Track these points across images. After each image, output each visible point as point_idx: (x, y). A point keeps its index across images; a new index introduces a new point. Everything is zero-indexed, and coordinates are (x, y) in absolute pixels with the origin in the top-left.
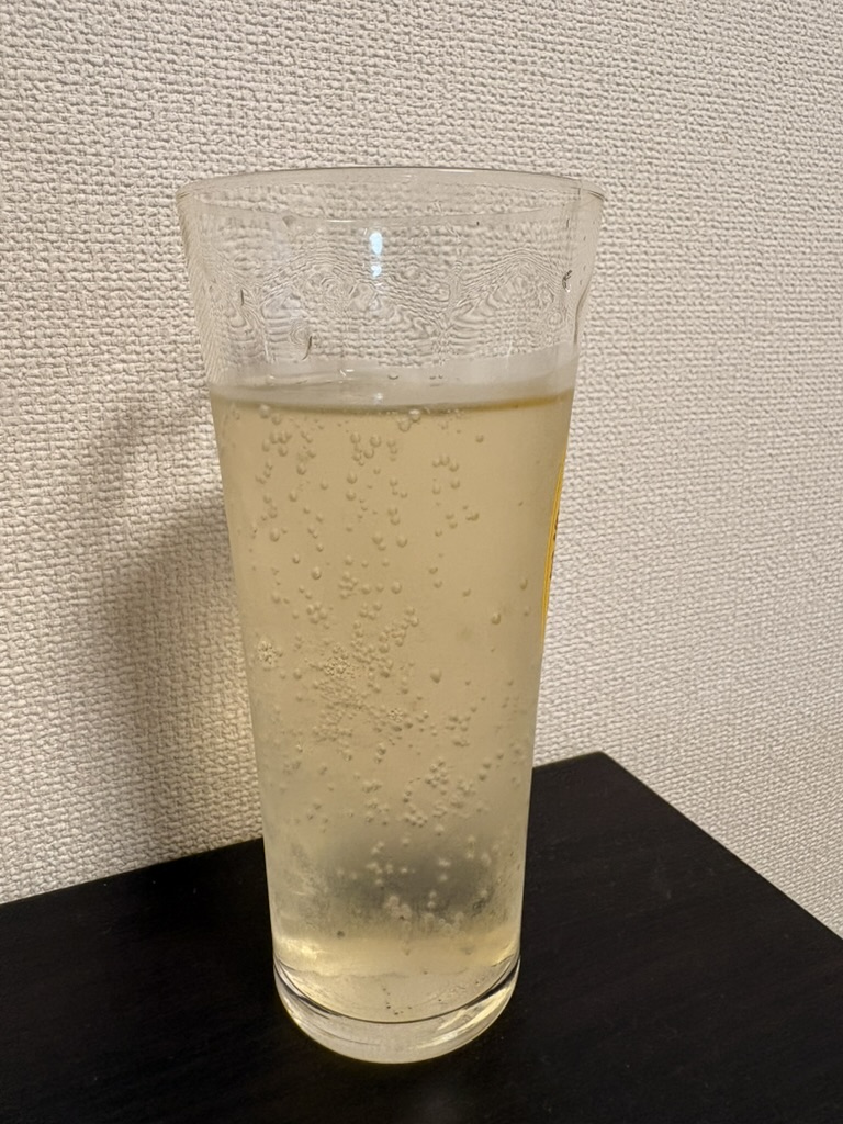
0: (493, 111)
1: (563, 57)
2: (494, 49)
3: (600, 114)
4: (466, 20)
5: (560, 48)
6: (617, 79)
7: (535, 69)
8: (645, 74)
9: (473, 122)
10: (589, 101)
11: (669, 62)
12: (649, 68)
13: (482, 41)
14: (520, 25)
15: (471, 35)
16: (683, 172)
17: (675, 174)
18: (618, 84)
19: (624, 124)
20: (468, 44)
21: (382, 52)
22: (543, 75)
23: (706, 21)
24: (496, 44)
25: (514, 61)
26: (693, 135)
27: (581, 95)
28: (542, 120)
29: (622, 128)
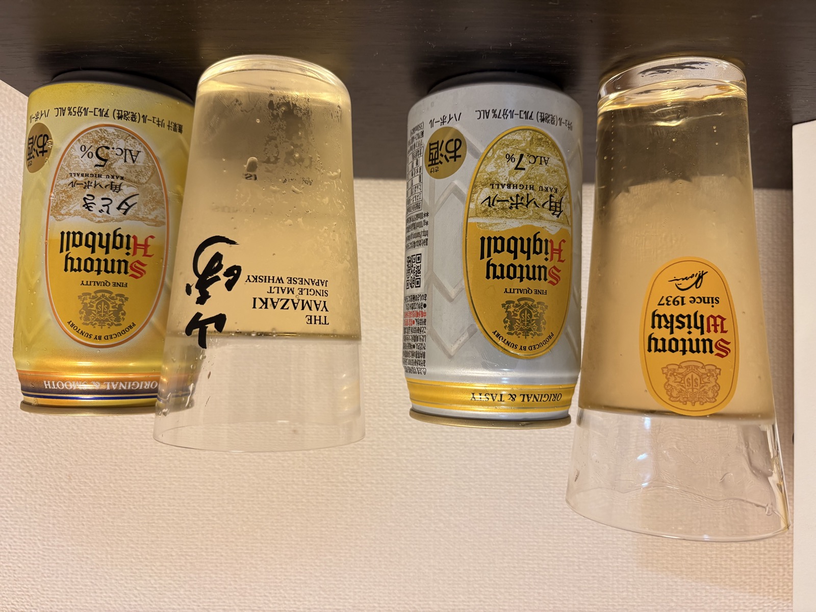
1: (163, 507)
4: (211, 518)
10: (150, 489)
19: (130, 480)
22: (174, 499)
24: (198, 510)
26: (90, 477)
27: (154, 492)
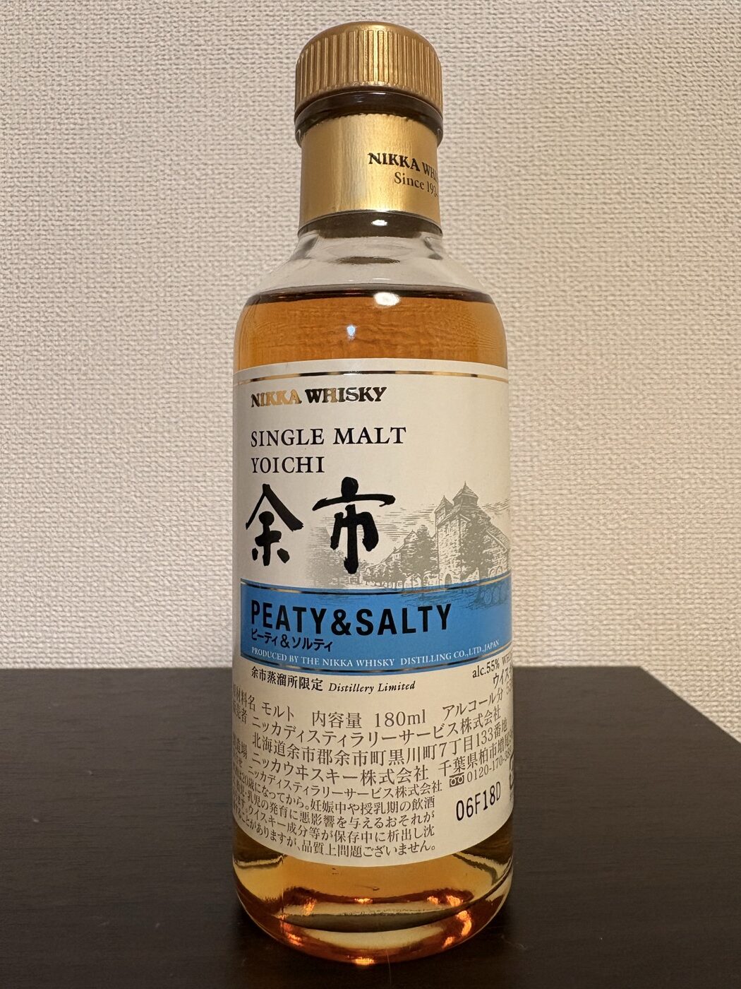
0: (540, 218)
2: (540, 182)
3: (620, 213)
5: (588, 177)
6: (632, 191)
7: (569, 191)
8: (654, 185)
9: (527, 226)
11: (673, 176)
12: (657, 181)
13: (533, 180)
14: (558, 167)
15: (524, 177)
16: (691, 245)
17: (684, 247)
18: (633, 194)
20: (523, 182)
21: (468, 193)
23: (701, 147)
25: (555, 189)
28: (577, 221)
29: (638, 220)
